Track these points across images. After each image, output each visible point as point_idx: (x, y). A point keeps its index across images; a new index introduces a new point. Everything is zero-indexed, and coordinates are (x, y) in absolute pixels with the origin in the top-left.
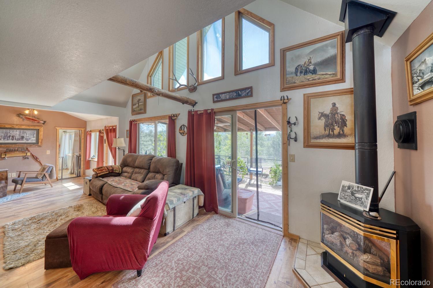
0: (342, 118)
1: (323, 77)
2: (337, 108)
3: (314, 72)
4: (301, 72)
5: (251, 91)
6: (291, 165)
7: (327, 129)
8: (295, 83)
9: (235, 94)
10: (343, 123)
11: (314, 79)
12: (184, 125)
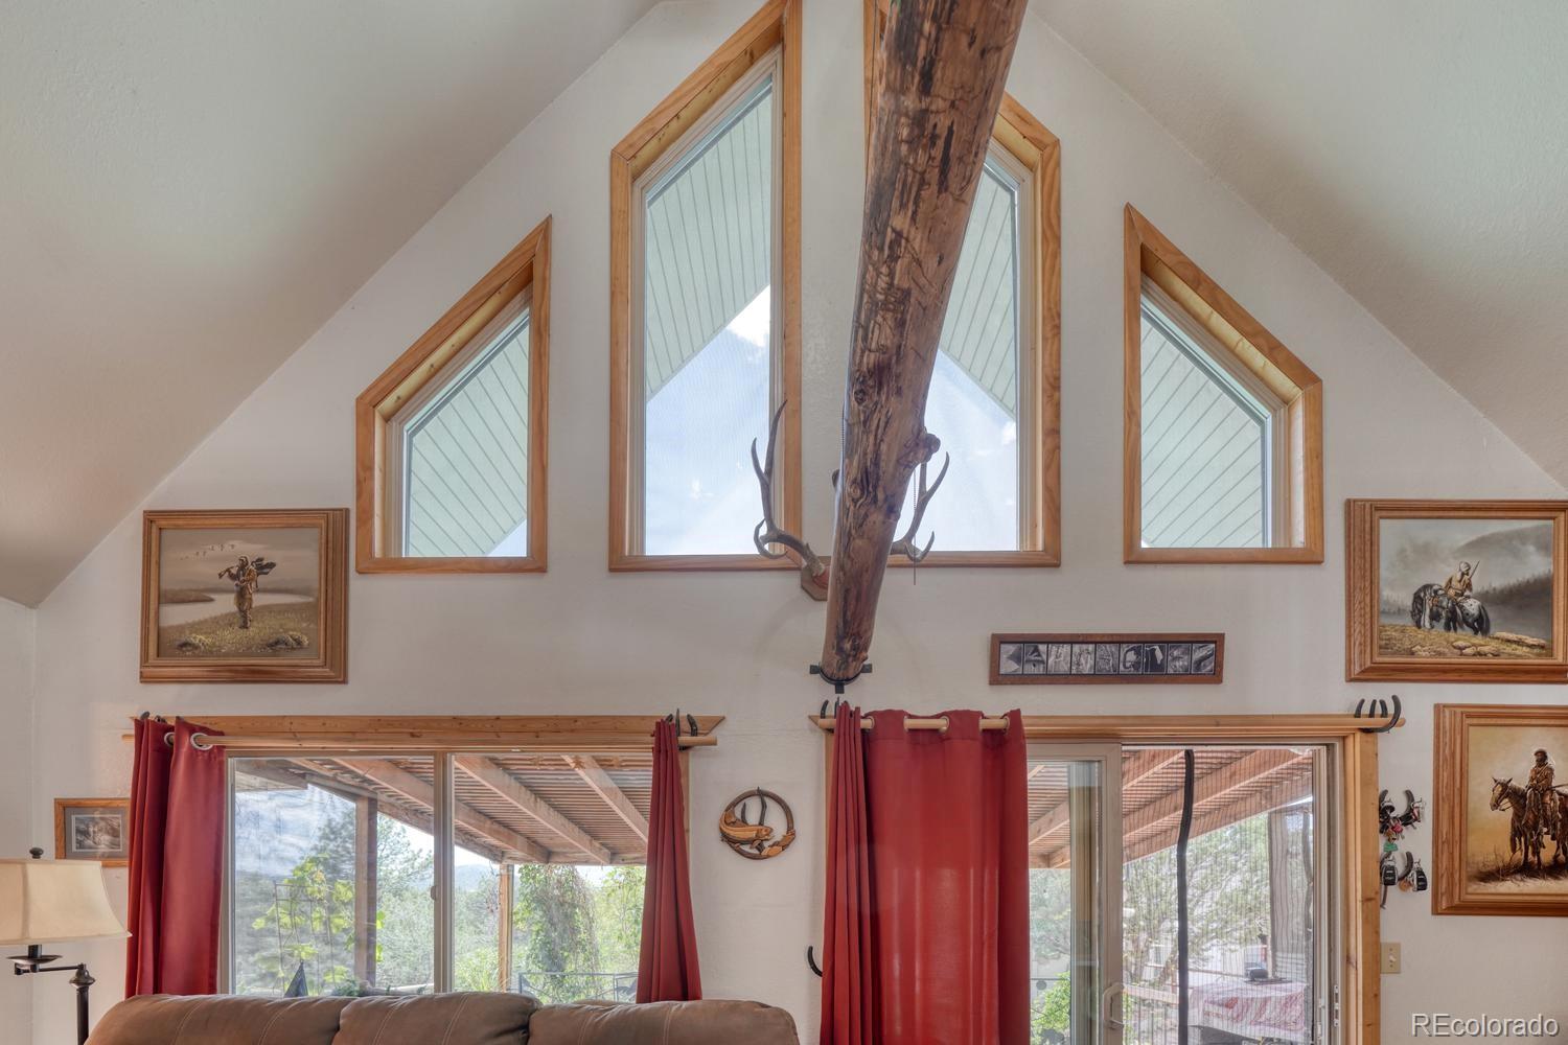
1: (1508, 649)
2: (1551, 770)
3: (1480, 625)
4: (1435, 617)
5: (1218, 656)
7: (1521, 843)
8: (1413, 654)
9: (1131, 657)
11: (1479, 654)
12: (761, 794)
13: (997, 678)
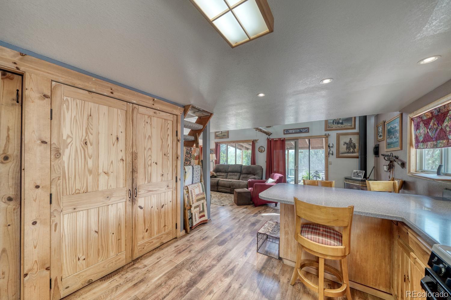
0: (354, 145)
1: (346, 126)
2: (352, 140)
3: (342, 123)
4: (336, 123)
5: (308, 130)
6: (330, 166)
7: (347, 149)
8: (332, 128)
9: (298, 131)
10: (354, 147)
11: (342, 127)
12: (262, 146)
13: (284, 134)
